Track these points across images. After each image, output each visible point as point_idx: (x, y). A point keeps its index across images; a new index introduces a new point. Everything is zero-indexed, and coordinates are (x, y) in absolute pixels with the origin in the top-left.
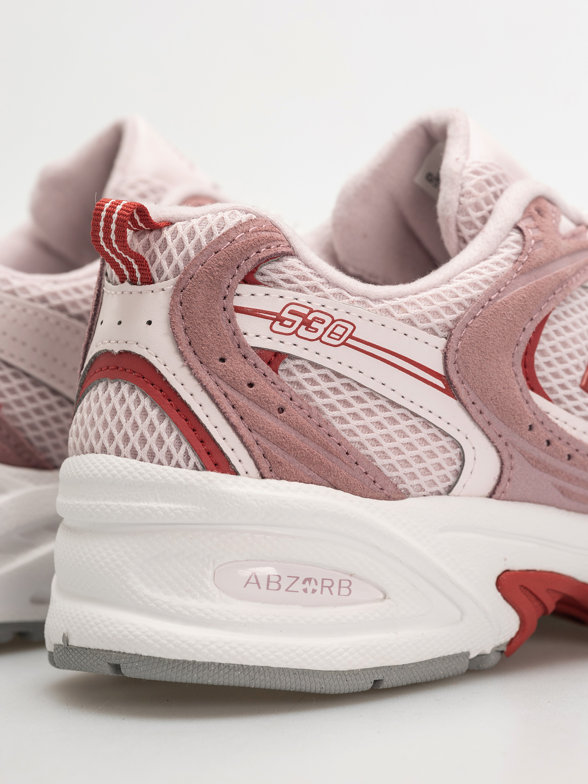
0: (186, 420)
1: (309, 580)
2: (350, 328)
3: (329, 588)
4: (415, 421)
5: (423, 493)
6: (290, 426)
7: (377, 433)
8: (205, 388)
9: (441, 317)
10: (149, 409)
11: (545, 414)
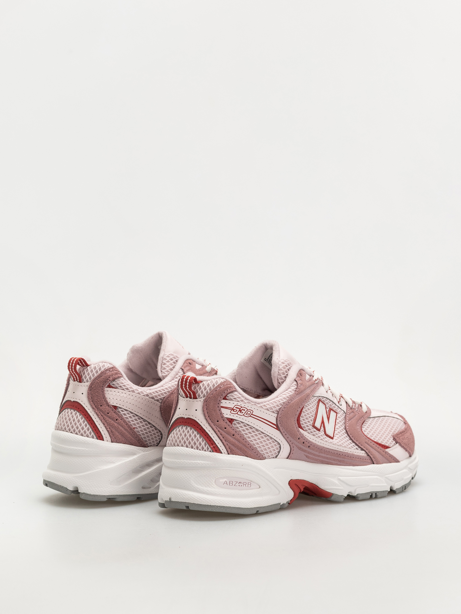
0: (208, 438)
1: (240, 482)
2: (252, 412)
3: (245, 485)
4: (268, 437)
5: (270, 458)
6: (236, 440)
7: (258, 441)
8: (213, 429)
9: (276, 408)
10: (196, 435)
11: (303, 434)
